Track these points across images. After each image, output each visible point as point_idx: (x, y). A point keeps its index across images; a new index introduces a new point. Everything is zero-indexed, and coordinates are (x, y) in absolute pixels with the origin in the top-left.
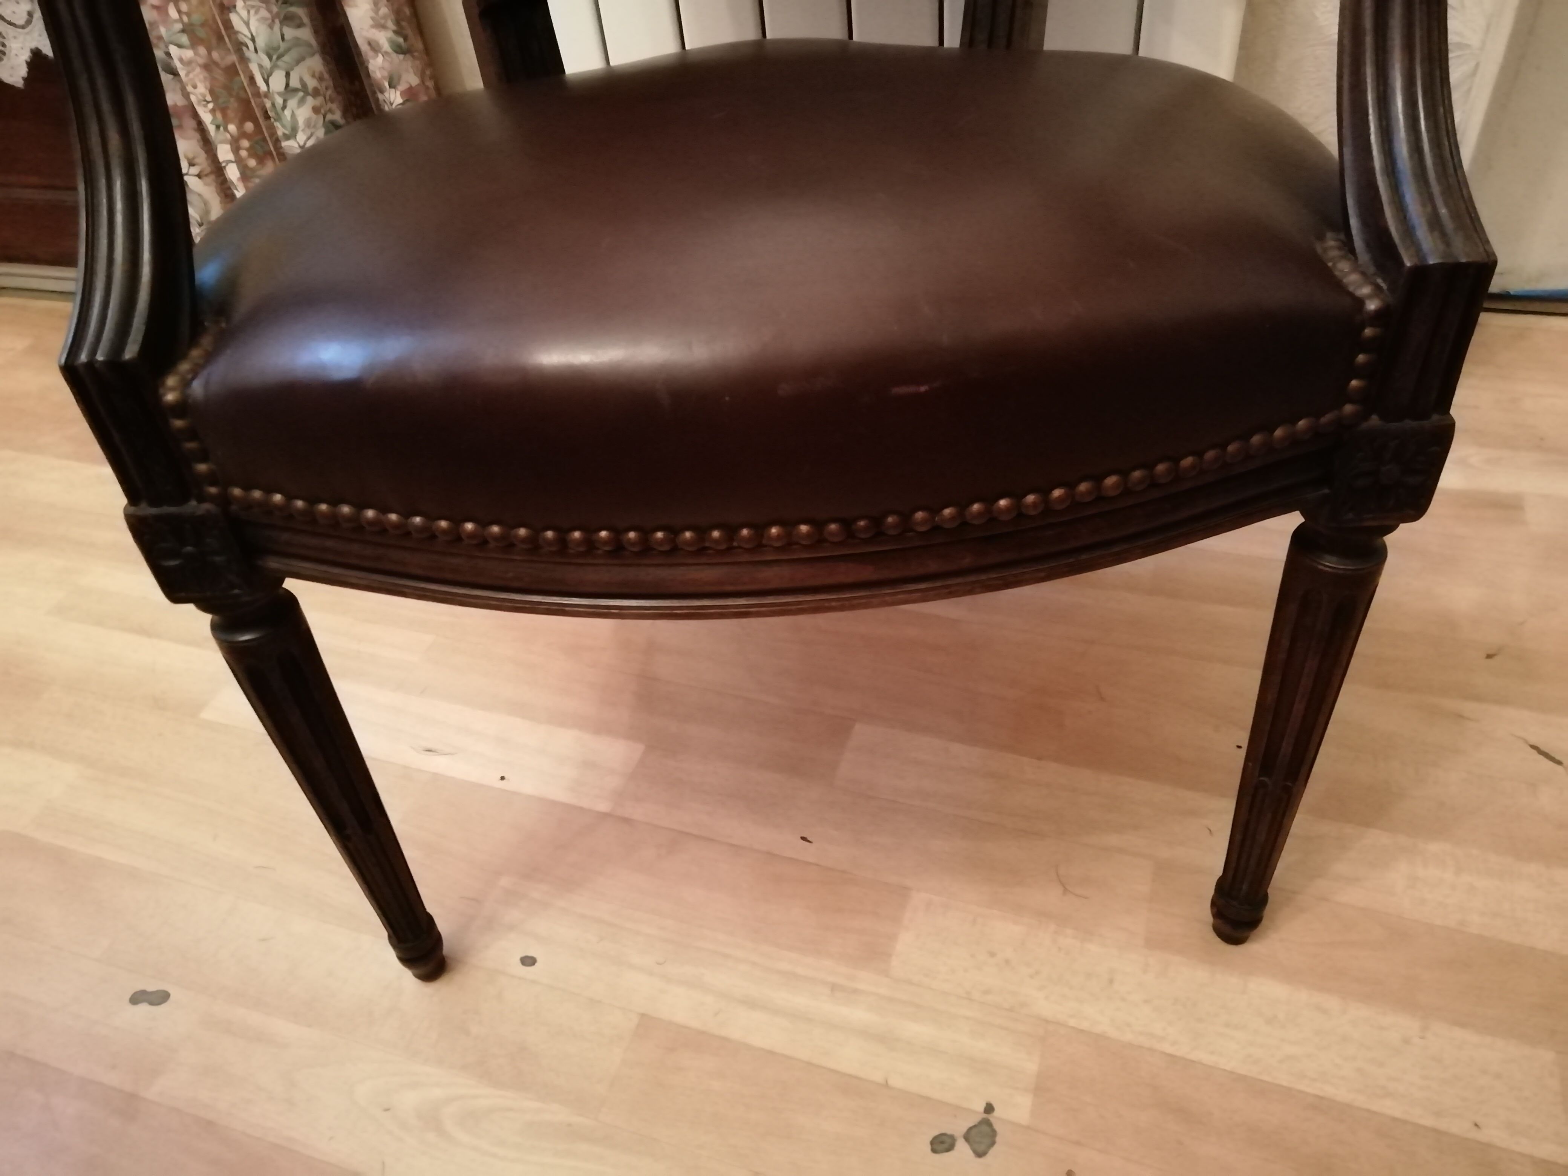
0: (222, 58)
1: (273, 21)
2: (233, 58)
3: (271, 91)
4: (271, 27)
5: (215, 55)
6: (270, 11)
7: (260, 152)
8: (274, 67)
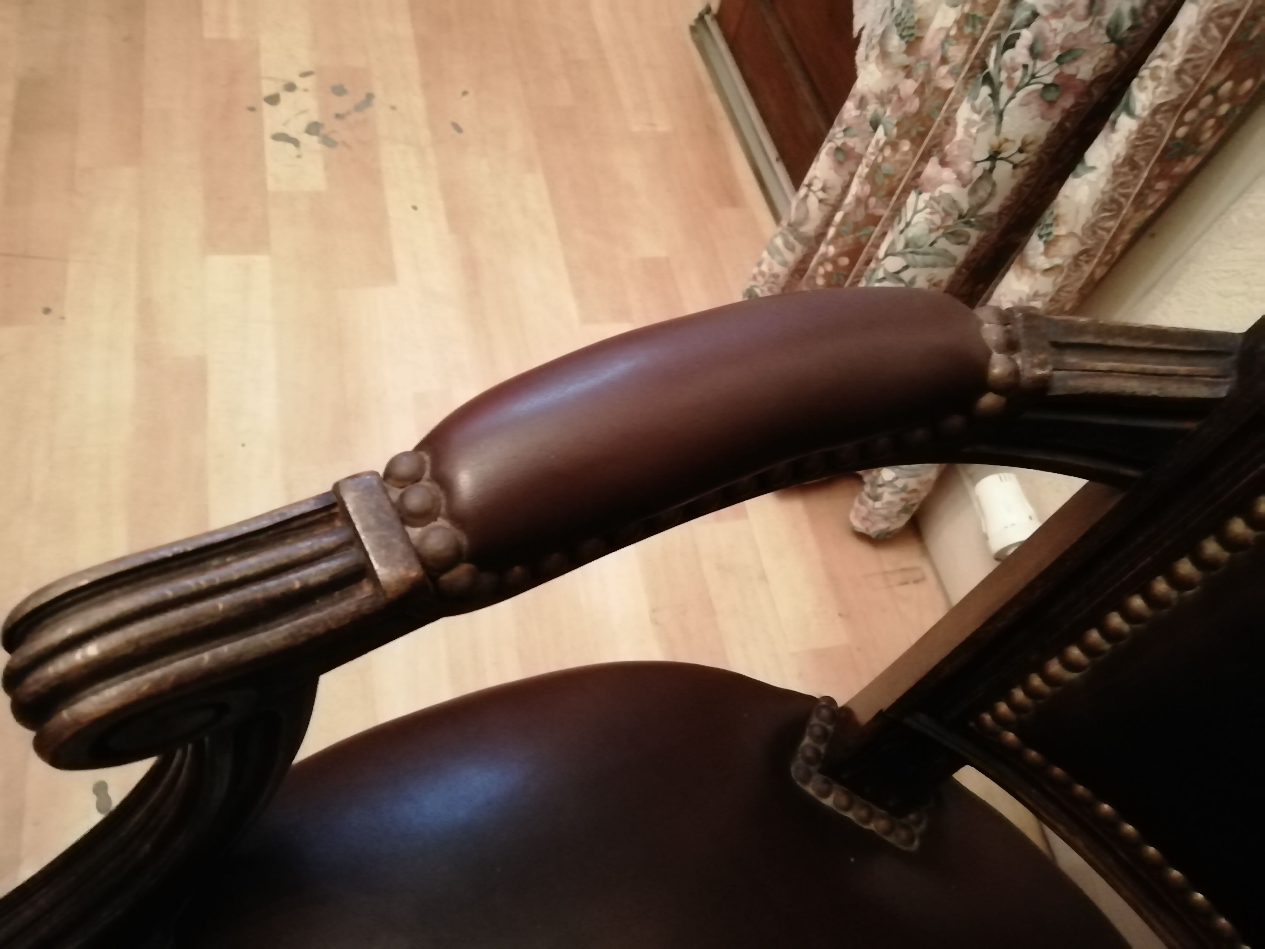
0: (875, 207)
1: (938, 229)
2: (886, 213)
3: (883, 262)
4: (931, 231)
5: (872, 201)
6: (943, 220)
7: (833, 282)
8: (902, 254)
